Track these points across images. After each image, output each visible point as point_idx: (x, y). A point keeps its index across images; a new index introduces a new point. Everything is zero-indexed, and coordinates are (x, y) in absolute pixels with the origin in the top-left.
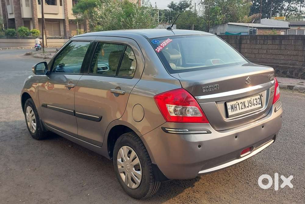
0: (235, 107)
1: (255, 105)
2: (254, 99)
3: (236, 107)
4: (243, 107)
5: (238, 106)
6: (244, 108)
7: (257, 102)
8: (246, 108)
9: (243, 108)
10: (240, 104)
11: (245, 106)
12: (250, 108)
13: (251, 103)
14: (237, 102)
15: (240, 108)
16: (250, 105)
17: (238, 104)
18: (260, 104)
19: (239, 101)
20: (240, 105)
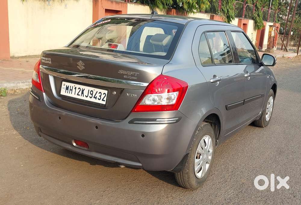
0: (70, 90)
1: (96, 99)
2: (97, 92)
3: (72, 90)
4: (80, 93)
5: (74, 90)
6: (81, 96)
7: (100, 96)
8: (83, 96)
9: (79, 95)
10: (77, 88)
11: (82, 93)
12: (88, 99)
13: (92, 94)
14: (75, 86)
15: (76, 93)
16: (90, 95)
17: (75, 88)
18: (104, 101)
19: (78, 86)
20: (78, 91)
